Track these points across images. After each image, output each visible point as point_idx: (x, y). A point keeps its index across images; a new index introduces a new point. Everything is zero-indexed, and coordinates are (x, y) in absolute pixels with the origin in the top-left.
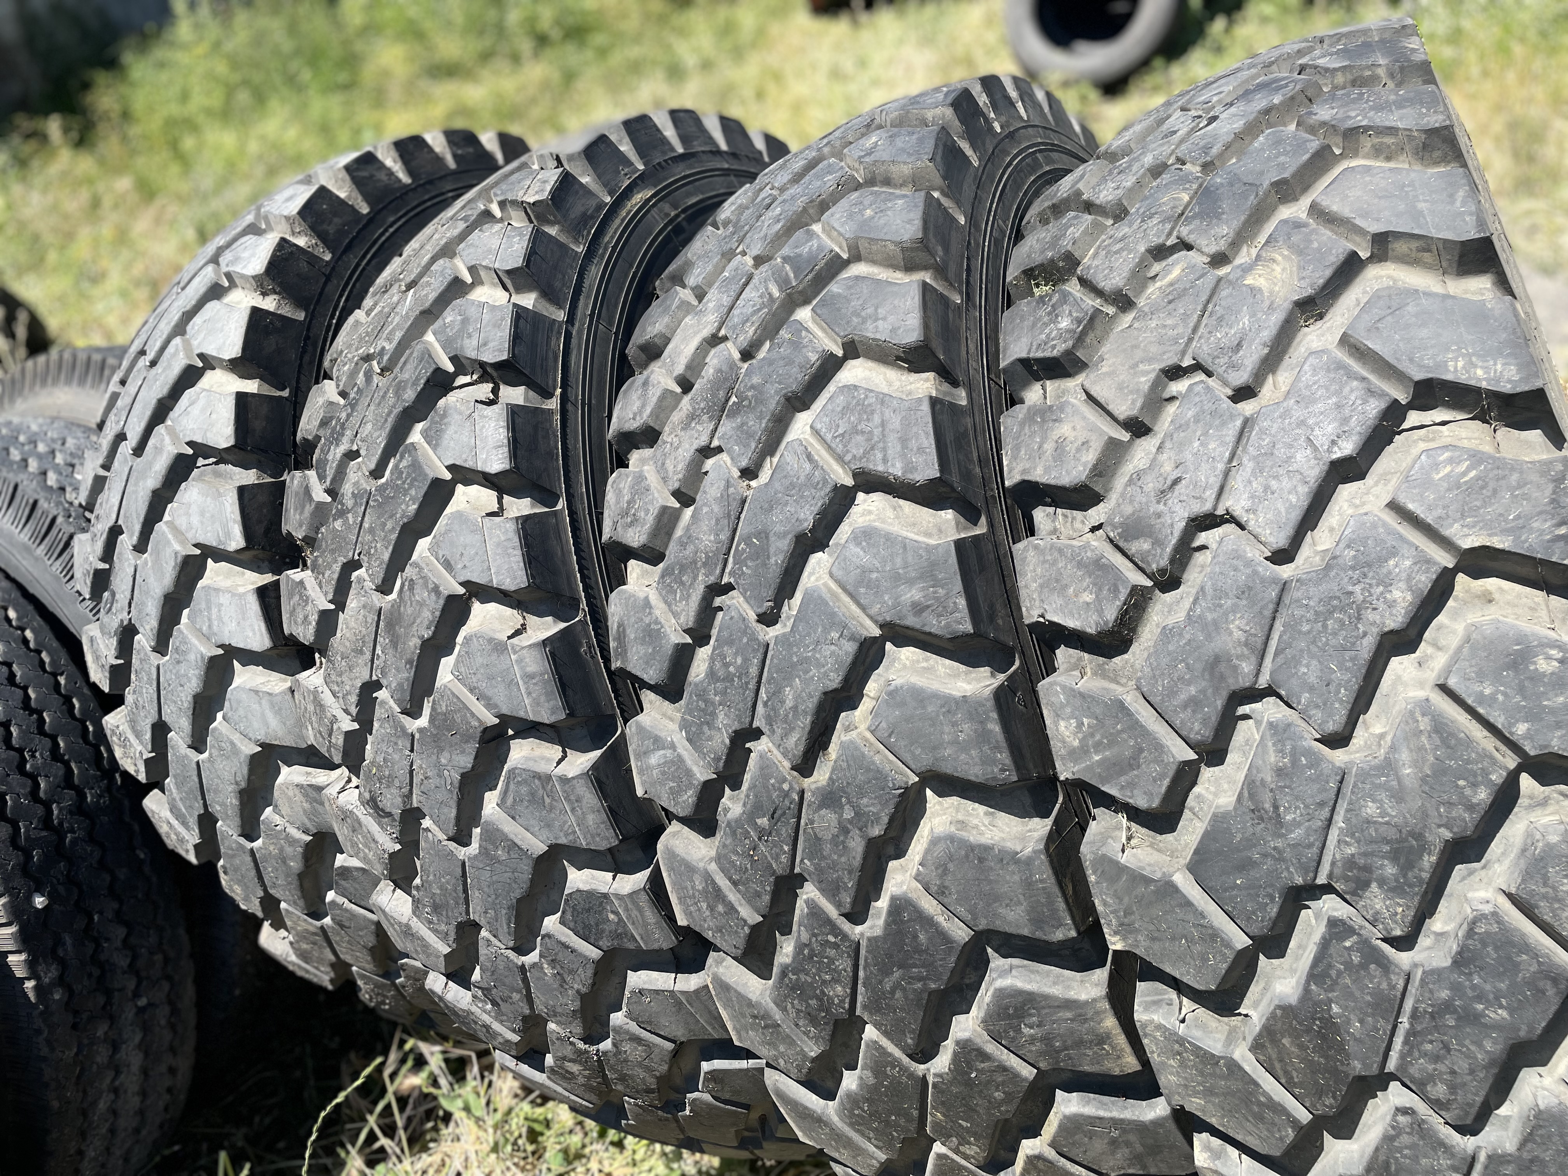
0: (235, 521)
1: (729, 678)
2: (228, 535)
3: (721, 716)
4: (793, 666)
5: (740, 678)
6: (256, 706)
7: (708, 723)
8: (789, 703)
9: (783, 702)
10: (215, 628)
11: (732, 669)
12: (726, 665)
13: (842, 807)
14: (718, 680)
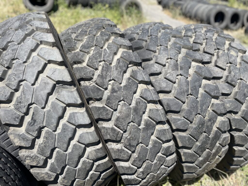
0: (78, 97)
1: (194, 107)
2: (77, 100)
3: (193, 113)
4: (204, 104)
5: (196, 107)
6: (87, 136)
7: (191, 115)
8: (204, 109)
9: (203, 109)
10: (77, 121)
11: (194, 106)
12: (193, 105)
13: (211, 121)
14: (192, 108)
